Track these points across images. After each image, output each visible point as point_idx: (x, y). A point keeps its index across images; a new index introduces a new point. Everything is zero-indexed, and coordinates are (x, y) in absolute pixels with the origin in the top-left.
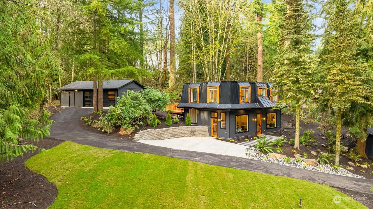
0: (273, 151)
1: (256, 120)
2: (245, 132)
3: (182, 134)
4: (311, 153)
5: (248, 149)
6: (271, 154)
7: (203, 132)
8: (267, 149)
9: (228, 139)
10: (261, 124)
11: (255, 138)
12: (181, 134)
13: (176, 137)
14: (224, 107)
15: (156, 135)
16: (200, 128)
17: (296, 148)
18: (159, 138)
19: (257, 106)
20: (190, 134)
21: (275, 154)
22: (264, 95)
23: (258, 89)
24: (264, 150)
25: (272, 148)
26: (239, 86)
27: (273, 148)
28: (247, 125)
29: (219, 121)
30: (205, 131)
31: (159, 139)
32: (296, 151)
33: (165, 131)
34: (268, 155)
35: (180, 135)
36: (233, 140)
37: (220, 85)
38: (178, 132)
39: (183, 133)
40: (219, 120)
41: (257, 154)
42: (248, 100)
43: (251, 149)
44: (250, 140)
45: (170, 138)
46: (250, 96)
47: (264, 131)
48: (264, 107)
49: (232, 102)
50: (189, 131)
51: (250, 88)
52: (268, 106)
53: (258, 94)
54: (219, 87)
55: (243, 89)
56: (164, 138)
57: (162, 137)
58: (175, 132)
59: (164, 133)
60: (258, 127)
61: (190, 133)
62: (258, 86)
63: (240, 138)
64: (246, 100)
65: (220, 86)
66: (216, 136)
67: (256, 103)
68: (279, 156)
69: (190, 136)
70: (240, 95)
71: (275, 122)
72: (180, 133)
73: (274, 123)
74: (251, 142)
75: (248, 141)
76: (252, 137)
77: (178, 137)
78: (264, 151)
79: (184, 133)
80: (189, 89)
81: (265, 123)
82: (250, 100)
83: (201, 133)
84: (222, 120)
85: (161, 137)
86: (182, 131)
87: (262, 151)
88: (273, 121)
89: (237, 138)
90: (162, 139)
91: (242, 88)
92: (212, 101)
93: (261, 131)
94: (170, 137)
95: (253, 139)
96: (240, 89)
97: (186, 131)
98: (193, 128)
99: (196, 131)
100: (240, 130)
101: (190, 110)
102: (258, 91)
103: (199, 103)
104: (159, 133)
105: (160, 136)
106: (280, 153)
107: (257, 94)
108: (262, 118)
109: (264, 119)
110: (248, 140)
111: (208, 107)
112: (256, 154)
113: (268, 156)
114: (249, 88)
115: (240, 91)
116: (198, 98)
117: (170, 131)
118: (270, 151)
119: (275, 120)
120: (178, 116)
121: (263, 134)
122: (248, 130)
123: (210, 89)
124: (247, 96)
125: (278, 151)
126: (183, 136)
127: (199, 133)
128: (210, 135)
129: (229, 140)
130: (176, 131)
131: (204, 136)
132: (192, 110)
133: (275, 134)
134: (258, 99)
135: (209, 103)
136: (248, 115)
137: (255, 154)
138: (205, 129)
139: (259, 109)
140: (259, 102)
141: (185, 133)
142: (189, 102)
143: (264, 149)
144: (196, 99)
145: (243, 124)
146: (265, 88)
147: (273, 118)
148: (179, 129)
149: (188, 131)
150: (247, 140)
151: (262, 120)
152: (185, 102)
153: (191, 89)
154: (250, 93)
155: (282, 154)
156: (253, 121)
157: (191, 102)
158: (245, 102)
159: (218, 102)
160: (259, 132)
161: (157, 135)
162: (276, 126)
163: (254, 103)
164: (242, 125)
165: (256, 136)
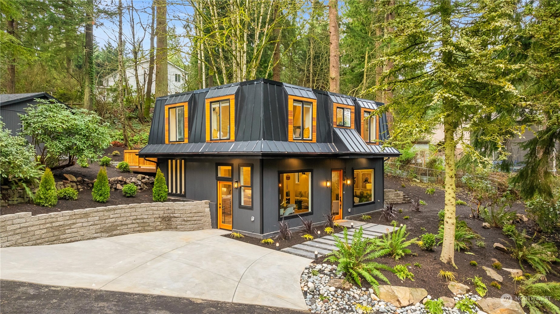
0: (385, 279)
1: (329, 184)
2: (302, 215)
3: (137, 225)
4: (488, 274)
5: (310, 272)
6: (383, 289)
7: (195, 218)
8: (368, 271)
9: (259, 235)
10: (341, 195)
11: (328, 230)
12: (133, 223)
13: (115, 232)
14: (245, 150)
15: (37, 232)
16: (187, 207)
17: (445, 262)
18: (54, 238)
19: (332, 148)
20: (158, 223)
21: (395, 288)
22: (348, 124)
23: (335, 109)
24: (360, 275)
25: (380, 266)
26: (286, 95)
27: (385, 267)
28: (308, 198)
29: (236, 188)
30: (202, 214)
31: (52, 242)
32: (449, 274)
33: (77, 216)
34: (371, 290)
35: (130, 226)
36: (270, 240)
37: (238, 90)
38: (125, 219)
39: (138, 221)
40: (236, 185)
41: (339, 291)
42: (310, 132)
43: (321, 271)
44: (316, 236)
45: (95, 238)
46: (315, 123)
47: (349, 210)
48: (349, 152)
49: (268, 136)
50: (157, 216)
51: (315, 104)
52: (357, 151)
53: (334, 120)
54: (234, 97)
55: (295, 104)
56: (73, 239)
57: (65, 236)
58: (113, 220)
59: (74, 224)
60: (334, 201)
61: (160, 220)
62: (334, 100)
63: (290, 231)
64: (305, 133)
65: (237, 94)
66: (230, 226)
67: (330, 142)
68: (408, 294)
69: (160, 230)
70: (289, 118)
71: (370, 190)
72: (130, 222)
73: (369, 192)
74: (317, 245)
75: (310, 240)
76: (321, 228)
77: (123, 234)
78: (358, 280)
79: (142, 221)
80: (166, 108)
81: (351, 191)
82: (315, 134)
83: (189, 219)
84: (242, 183)
85: (62, 237)
86: (135, 217)
87: (353, 279)
88: (365, 187)
89: (282, 232)
90: (63, 241)
91: (295, 100)
92: (219, 137)
93: (341, 212)
94: (95, 235)
95: (324, 234)
96: (291, 104)
97: (149, 217)
98: (167, 208)
99: (175, 215)
100: (291, 210)
101: (170, 161)
102: (334, 113)
103: (189, 142)
104: (57, 224)
105: (56, 233)
106: (407, 283)
107: (332, 118)
108: (344, 180)
109: (349, 182)
110: (311, 237)
111: (207, 151)
112: (335, 291)
113: (373, 296)
114: (312, 103)
115: (290, 108)
116: (186, 130)
117: (97, 218)
118: (376, 277)
119: (370, 186)
120: (144, 178)
121: (347, 219)
122: (310, 210)
123: (213, 106)
124: (308, 124)
125: (401, 277)
126: (138, 229)
127: (184, 221)
128: (215, 225)
129: (260, 240)
130: (116, 215)
131: (198, 229)
132: (174, 161)
133: (375, 219)
134: (334, 132)
135: (211, 140)
136: (310, 174)
137: (333, 289)
138: (200, 209)
139: (335, 156)
140: (338, 141)
141: (145, 220)
142: (167, 142)
143: (360, 271)
144: (182, 134)
145: (302, 196)
146: (349, 107)
147: (366, 181)
148: (127, 210)
149: (155, 216)
150: (307, 236)
151: (344, 184)
152: (157, 143)
153: (169, 108)
154: (315, 116)
155: (414, 287)
156: (323, 188)
157: (169, 142)
158: (303, 137)
159: (233, 138)
160: (338, 214)
161: (45, 231)
162: (373, 200)
163: (325, 142)
164: (298, 198)
165: (331, 226)
